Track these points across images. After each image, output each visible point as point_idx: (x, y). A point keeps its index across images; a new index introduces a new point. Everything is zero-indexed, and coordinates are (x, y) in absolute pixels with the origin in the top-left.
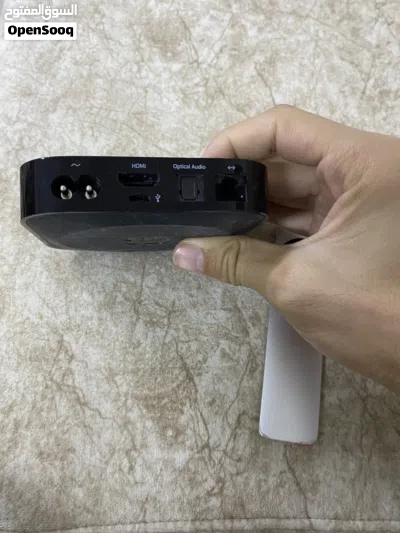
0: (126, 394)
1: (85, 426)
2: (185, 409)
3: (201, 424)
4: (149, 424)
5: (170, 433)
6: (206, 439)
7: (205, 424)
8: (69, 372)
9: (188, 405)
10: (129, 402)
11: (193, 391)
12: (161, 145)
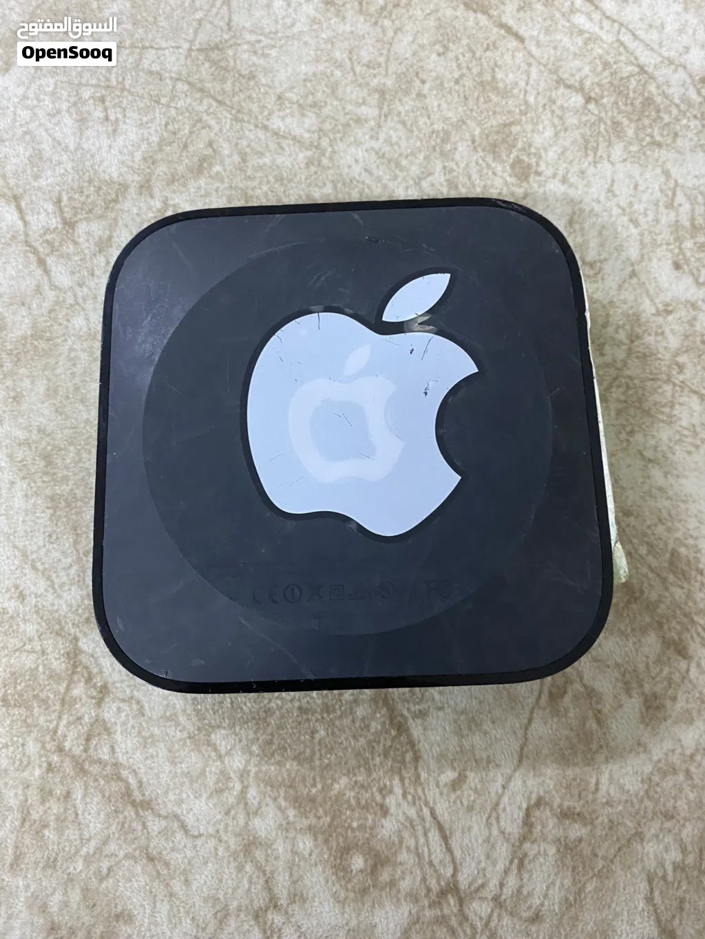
0: (243, 775)
1: (151, 859)
2: (391, 801)
3: (434, 836)
4: (305, 844)
5: (358, 862)
6: (449, 872)
7: (445, 838)
8: (100, 728)
9: (398, 790)
10: (252, 793)
11: (408, 757)
12: (276, 123)
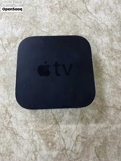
3: (62, 140)
4: (42, 141)
6: (64, 146)
9: (57, 133)
11: (58, 128)
12: (43, 29)
